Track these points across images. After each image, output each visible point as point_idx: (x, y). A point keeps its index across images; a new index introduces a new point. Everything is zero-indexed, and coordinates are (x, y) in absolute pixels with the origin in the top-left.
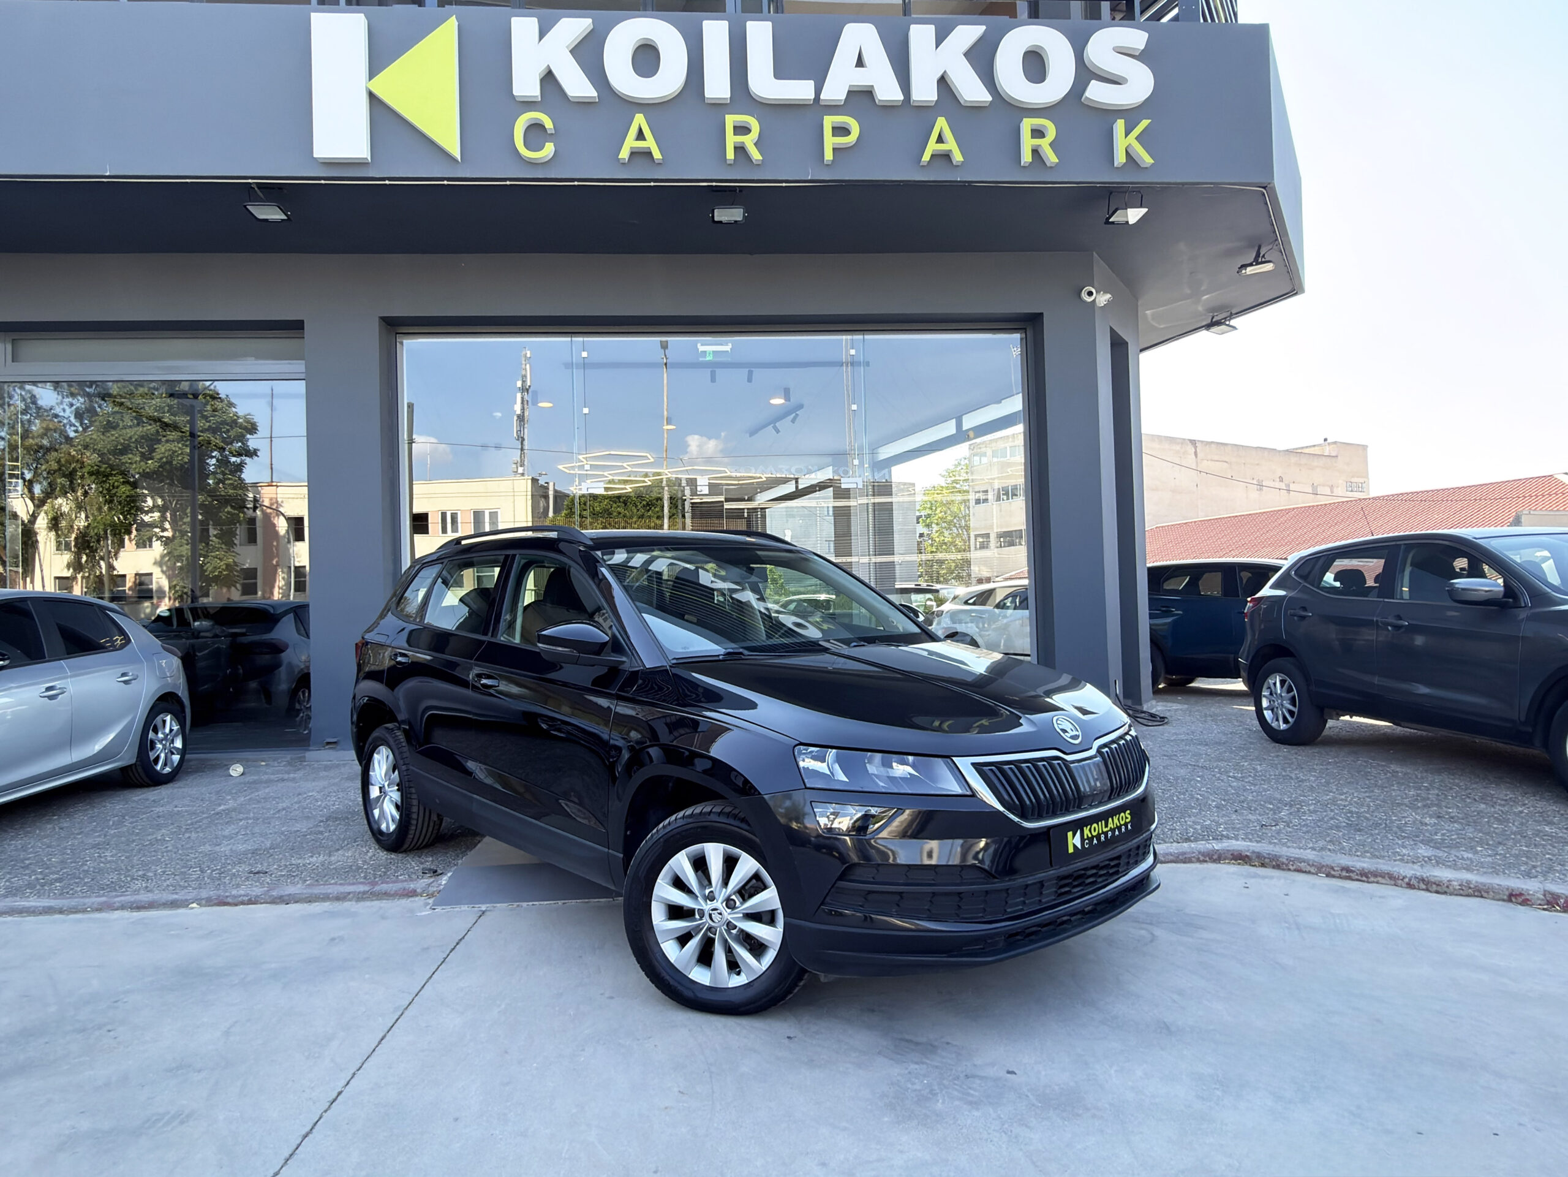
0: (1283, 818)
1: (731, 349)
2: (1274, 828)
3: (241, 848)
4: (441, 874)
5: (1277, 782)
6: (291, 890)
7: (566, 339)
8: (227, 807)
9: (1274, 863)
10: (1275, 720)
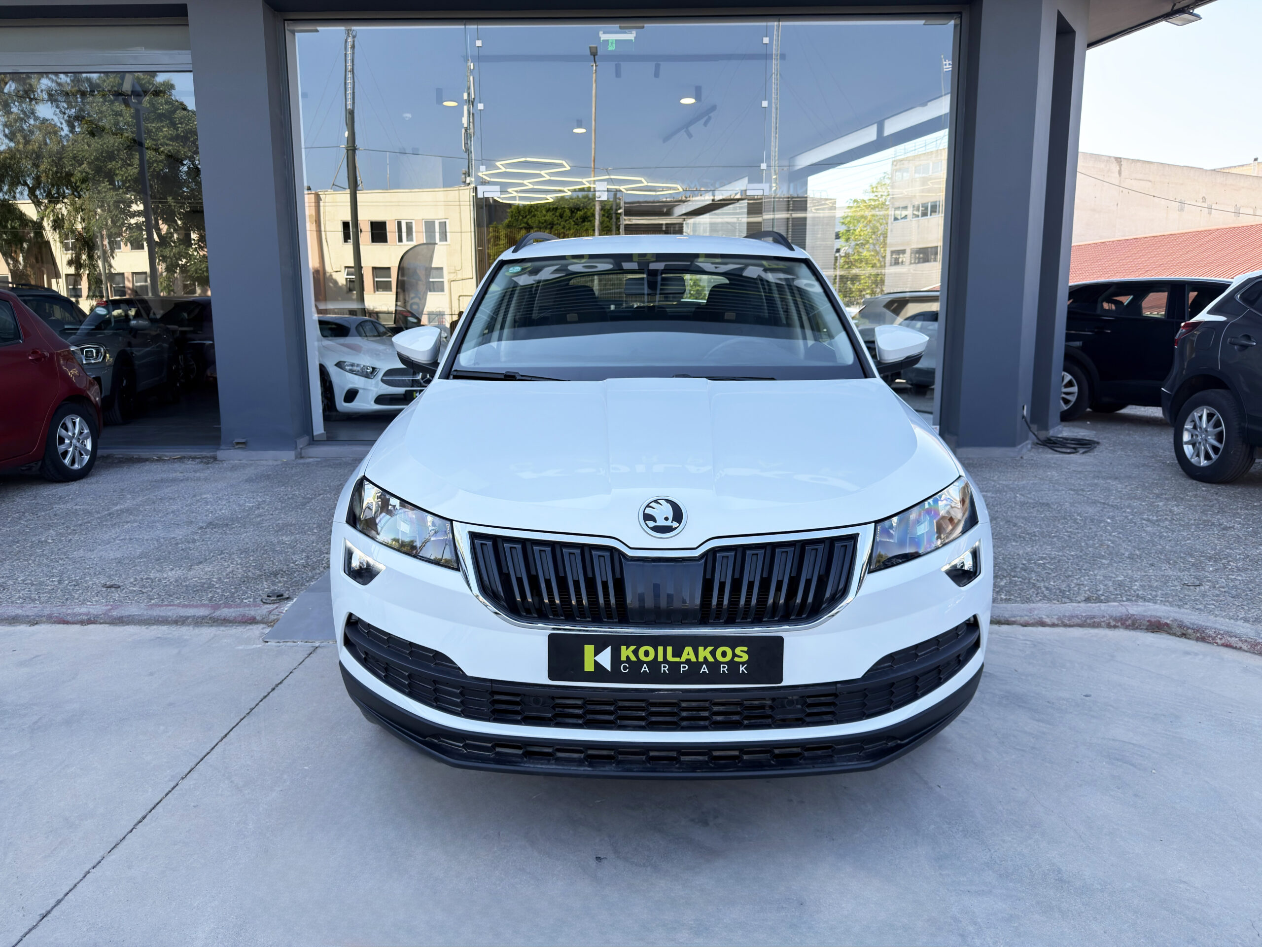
0: (1206, 577)
1: (635, 38)
2: (1197, 588)
3: (112, 555)
4: (288, 598)
5: (1197, 526)
6: (133, 610)
7: (458, 27)
8: (122, 507)
9: (1198, 635)
10: (1194, 456)
